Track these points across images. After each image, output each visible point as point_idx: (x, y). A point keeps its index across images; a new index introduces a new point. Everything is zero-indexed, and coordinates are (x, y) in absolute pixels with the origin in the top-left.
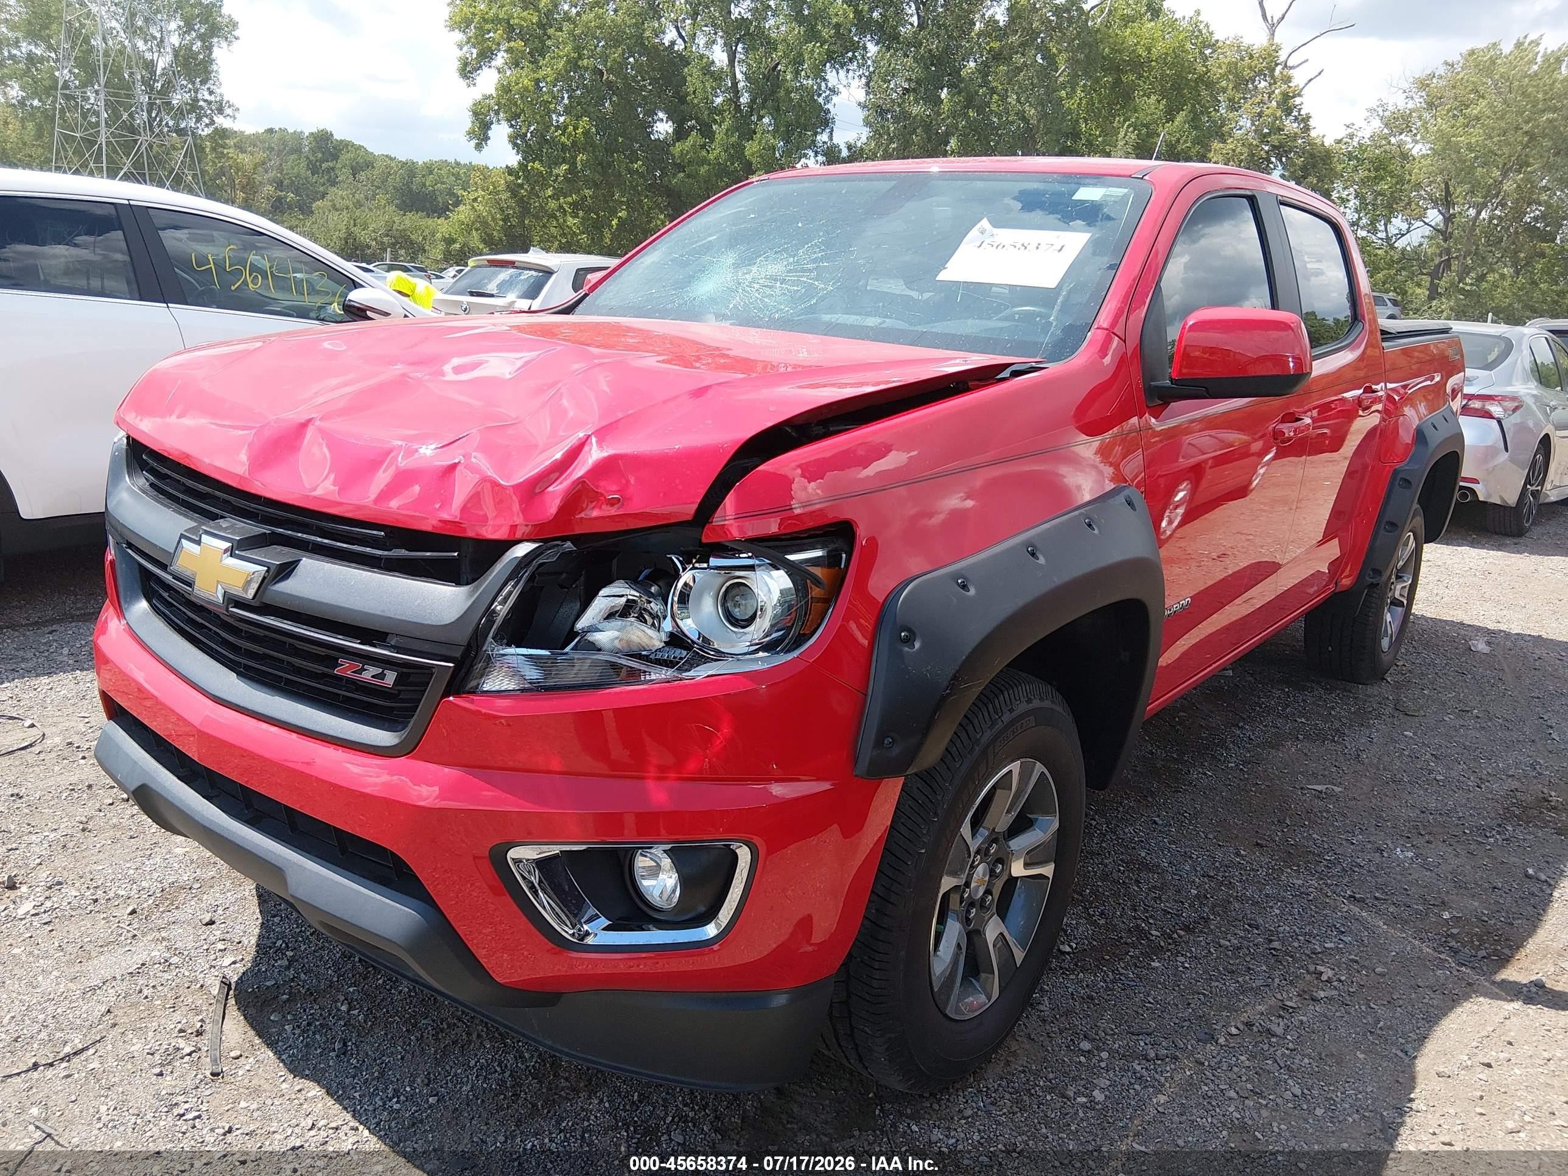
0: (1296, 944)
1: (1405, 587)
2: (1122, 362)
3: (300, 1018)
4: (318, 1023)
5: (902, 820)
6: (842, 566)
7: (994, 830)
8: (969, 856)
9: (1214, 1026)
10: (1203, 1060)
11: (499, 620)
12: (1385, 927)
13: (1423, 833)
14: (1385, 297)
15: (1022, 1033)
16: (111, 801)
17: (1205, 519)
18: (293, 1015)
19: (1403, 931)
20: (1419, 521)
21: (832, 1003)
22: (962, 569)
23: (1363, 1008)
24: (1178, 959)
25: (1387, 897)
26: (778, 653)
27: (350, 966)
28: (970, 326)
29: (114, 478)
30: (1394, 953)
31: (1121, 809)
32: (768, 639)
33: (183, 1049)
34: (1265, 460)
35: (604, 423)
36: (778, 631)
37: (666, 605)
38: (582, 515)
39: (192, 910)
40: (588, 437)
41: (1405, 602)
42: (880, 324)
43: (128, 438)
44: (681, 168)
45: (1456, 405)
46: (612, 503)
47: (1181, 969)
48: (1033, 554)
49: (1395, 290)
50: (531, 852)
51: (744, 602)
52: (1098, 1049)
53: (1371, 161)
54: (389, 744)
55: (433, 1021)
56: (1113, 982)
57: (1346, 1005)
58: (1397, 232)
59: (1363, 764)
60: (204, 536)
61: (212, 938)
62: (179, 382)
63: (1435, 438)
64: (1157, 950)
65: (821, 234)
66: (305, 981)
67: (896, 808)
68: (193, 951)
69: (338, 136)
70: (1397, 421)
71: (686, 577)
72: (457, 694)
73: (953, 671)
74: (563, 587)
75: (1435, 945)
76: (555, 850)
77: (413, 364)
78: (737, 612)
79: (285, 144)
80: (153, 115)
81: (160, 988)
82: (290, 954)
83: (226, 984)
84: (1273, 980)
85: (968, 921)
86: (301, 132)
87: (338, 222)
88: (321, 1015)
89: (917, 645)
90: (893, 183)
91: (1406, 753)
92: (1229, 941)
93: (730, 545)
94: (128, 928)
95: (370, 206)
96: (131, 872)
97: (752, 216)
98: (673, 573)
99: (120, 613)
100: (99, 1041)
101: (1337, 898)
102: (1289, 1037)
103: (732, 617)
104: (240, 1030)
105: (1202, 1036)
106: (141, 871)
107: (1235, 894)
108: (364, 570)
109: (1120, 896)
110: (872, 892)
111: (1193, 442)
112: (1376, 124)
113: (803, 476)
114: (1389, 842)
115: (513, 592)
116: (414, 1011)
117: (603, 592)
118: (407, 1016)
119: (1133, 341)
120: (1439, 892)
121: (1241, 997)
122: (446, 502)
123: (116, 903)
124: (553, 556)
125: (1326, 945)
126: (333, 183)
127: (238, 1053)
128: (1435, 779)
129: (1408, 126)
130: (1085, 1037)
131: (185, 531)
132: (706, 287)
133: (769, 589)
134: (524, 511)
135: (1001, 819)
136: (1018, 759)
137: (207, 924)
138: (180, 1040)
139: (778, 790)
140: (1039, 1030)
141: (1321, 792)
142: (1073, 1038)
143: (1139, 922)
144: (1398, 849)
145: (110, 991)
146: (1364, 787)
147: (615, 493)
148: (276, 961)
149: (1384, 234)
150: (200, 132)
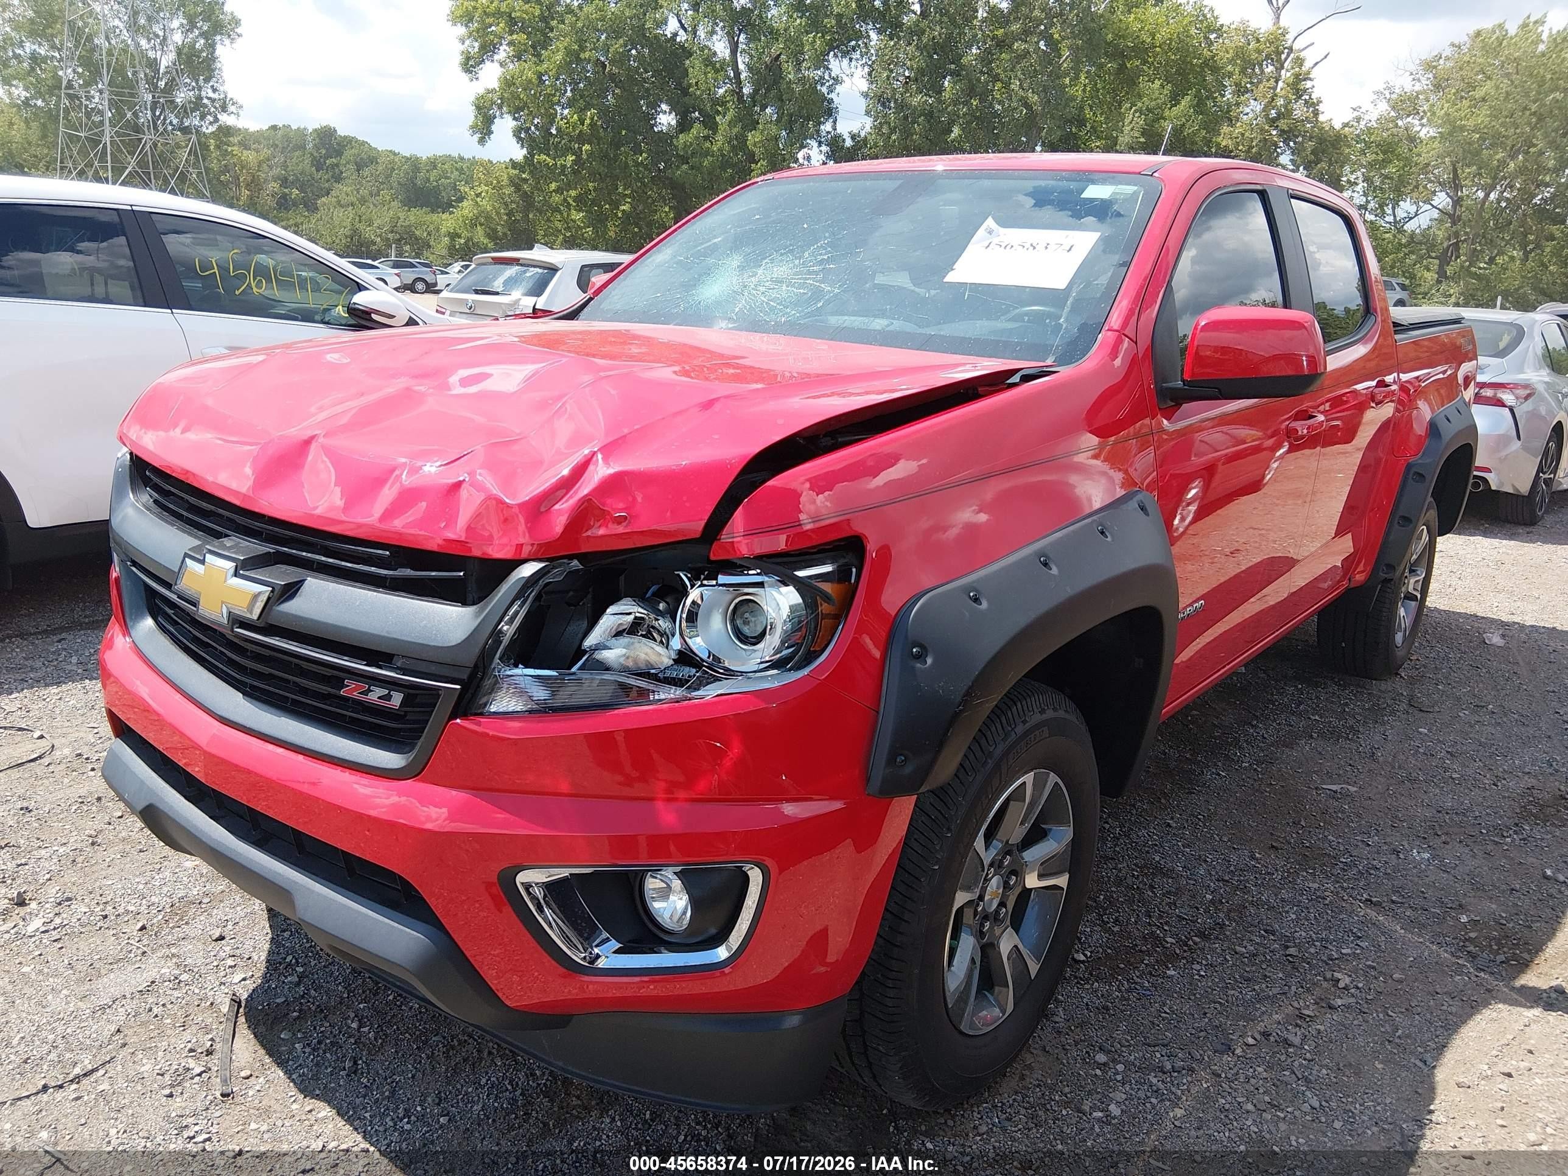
0: (1312, 950)
1: (1418, 581)
2: (1134, 363)
3: (310, 1036)
4: (328, 1041)
5: (915, 836)
6: (853, 581)
7: (1007, 842)
8: (983, 871)
9: (1231, 1036)
10: (1220, 1072)
11: (506, 641)
12: (1403, 931)
13: (1439, 833)
14: (1394, 281)
15: (1037, 1046)
16: (120, 814)
17: (1218, 515)
18: (303, 1033)
19: (1420, 935)
20: (1433, 514)
21: (845, 1021)
22: (974, 582)
23: (1381, 1016)
24: (1193, 966)
25: (1404, 900)
26: (790, 670)
27: (360, 982)
28: (979, 328)
29: (118, 494)
30: (1412, 959)
31: (1134, 812)
32: (778, 656)
33: (193, 1069)
34: (1278, 454)
35: (610, 439)
36: (788, 648)
37: (675, 622)
38: (589, 533)
39: (201, 925)
40: (594, 454)
41: (1419, 596)
42: (888, 326)
43: (131, 454)
44: (684, 160)
45: (1469, 394)
46: (619, 521)
47: (1197, 977)
48: (1045, 564)
49: (1404, 276)
50: (540, 875)
51: (753, 619)
52: (1114, 1061)
53: (1380, 144)
54: (396, 767)
55: (444, 1038)
56: (1129, 990)
57: (1364, 1013)
58: (1405, 215)
59: (1378, 762)
60: (208, 556)
61: (222, 954)
62: (182, 398)
63: (1449, 431)
64: (1172, 958)
65: (827, 235)
66: (314, 998)
67: (910, 824)
68: (202, 967)
69: (341, 132)
70: (1410, 415)
71: (694, 594)
72: (465, 715)
73: (966, 688)
74: (569, 605)
75: (1453, 950)
76: (565, 873)
77: (416, 377)
78: (746, 630)
79: (289, 141)
80: (158, 113)
81: (169, 1007)
82: (300, 969)
83: (235, 1002)
84: (1290, 987)
85: (982, 934)
86: (305, 129)
87: (342, 219)
88: (331, 1032)
89: (929, 661)
90: (899, 182)
91: (1421, 750)
92: (1245, 947)
93: (739, 562)
94: (137, 944)
95: (375, 202)
96: (141, 886)
97: (757, 217)
98: (681, 589)
99: (126, 631)
100: (109, 1062)
101: (1354, 902)
102: (1306, 1047)
103: (742, 634)
104: (250, 1049)
105: (1219, 1047)
106: (150, 886)
107: (1251, 899)
108: (369, 590)
109: (1134, 901)
110: (886, 909)
111: (1206, 439)
112: (1383, 107)
113: (811, 489)
114: (1405, 843)
115: (519, 612)
116: (424, 1028)
117: (610, 610)
118: (417, 1033)
119: (1144, 342)
120: (1456, 894)
121: (1258, 1006)
122: (451, 520)
123: (126, 919)
124: (561, 574)
125: (1343, 951)
126: (338, 179)
127: (248, 1073)
128: (1451, 777)
129: (1415, 109)
130: (1101, 1049)
131: (190, 550)
132: (712, 290)
133: (778, 604)
134: (530, 530)
135: (1014, 830)
136: (1032, 770)
137: (216, 940)
138: (190, 1060)
139: (790, 809)
140: (1054, 1042)
141: (1335, 792)
142: (1088, 1050)
143: (1154, 929)
144: (1415, 851)
145: (120, 1010)
146: (1380, 787)
147: (621, 510)
148: (286, 977)
149: (1392, 217)
150: (204, 129)
